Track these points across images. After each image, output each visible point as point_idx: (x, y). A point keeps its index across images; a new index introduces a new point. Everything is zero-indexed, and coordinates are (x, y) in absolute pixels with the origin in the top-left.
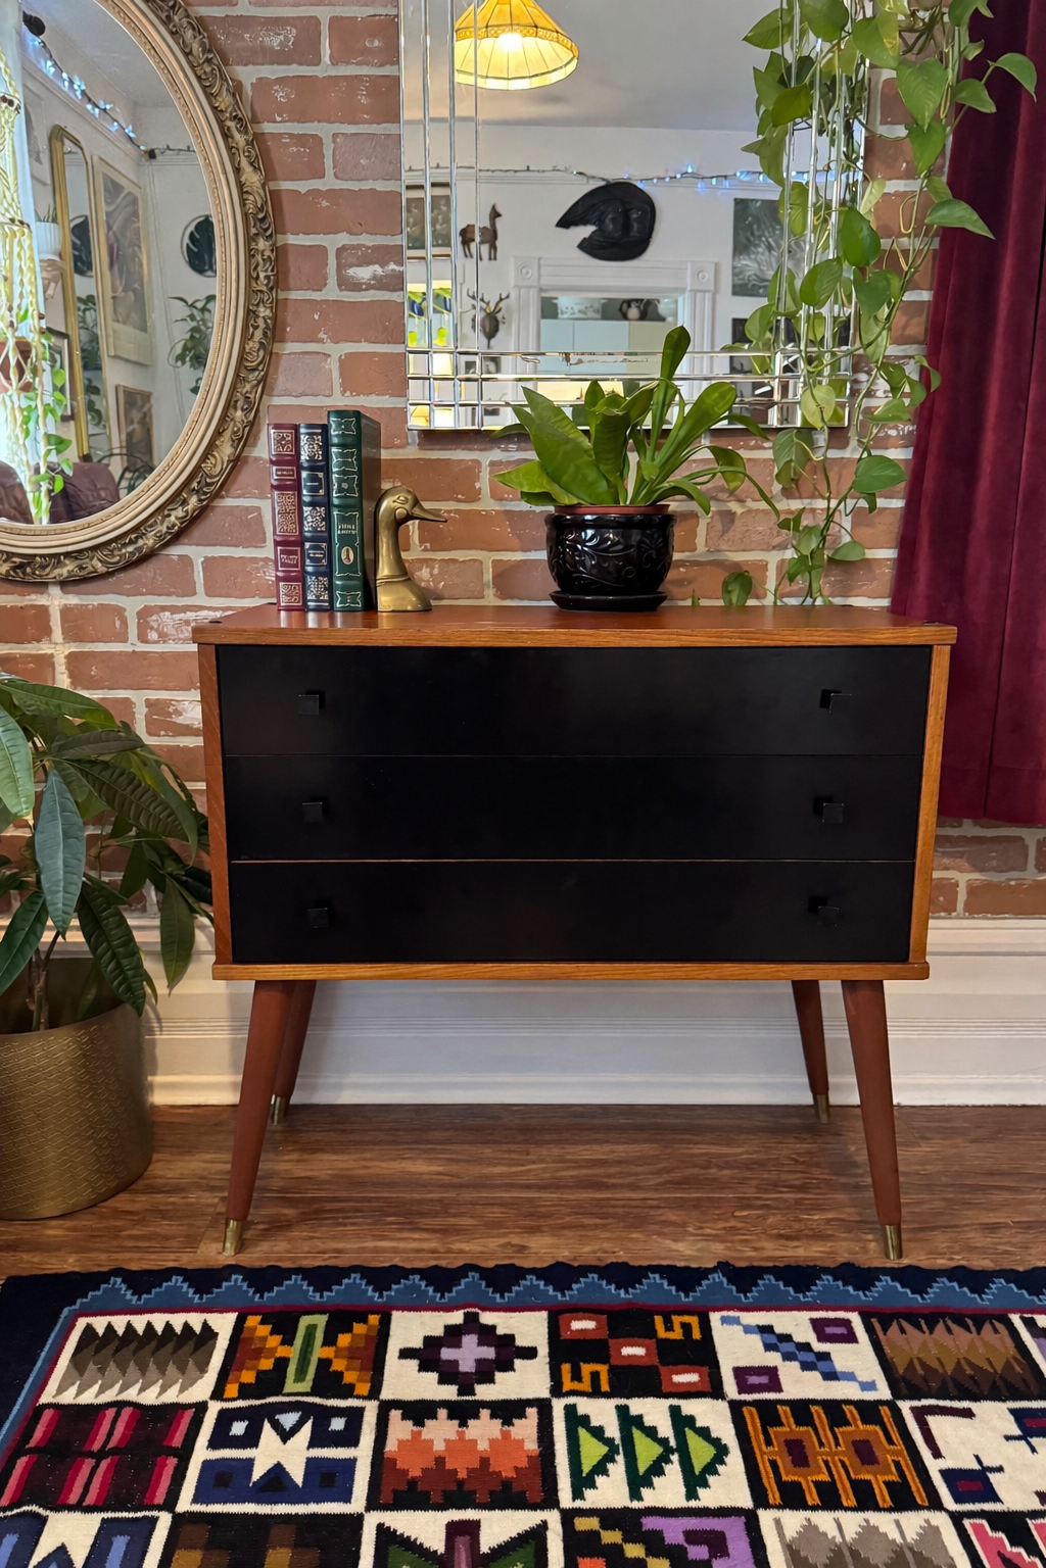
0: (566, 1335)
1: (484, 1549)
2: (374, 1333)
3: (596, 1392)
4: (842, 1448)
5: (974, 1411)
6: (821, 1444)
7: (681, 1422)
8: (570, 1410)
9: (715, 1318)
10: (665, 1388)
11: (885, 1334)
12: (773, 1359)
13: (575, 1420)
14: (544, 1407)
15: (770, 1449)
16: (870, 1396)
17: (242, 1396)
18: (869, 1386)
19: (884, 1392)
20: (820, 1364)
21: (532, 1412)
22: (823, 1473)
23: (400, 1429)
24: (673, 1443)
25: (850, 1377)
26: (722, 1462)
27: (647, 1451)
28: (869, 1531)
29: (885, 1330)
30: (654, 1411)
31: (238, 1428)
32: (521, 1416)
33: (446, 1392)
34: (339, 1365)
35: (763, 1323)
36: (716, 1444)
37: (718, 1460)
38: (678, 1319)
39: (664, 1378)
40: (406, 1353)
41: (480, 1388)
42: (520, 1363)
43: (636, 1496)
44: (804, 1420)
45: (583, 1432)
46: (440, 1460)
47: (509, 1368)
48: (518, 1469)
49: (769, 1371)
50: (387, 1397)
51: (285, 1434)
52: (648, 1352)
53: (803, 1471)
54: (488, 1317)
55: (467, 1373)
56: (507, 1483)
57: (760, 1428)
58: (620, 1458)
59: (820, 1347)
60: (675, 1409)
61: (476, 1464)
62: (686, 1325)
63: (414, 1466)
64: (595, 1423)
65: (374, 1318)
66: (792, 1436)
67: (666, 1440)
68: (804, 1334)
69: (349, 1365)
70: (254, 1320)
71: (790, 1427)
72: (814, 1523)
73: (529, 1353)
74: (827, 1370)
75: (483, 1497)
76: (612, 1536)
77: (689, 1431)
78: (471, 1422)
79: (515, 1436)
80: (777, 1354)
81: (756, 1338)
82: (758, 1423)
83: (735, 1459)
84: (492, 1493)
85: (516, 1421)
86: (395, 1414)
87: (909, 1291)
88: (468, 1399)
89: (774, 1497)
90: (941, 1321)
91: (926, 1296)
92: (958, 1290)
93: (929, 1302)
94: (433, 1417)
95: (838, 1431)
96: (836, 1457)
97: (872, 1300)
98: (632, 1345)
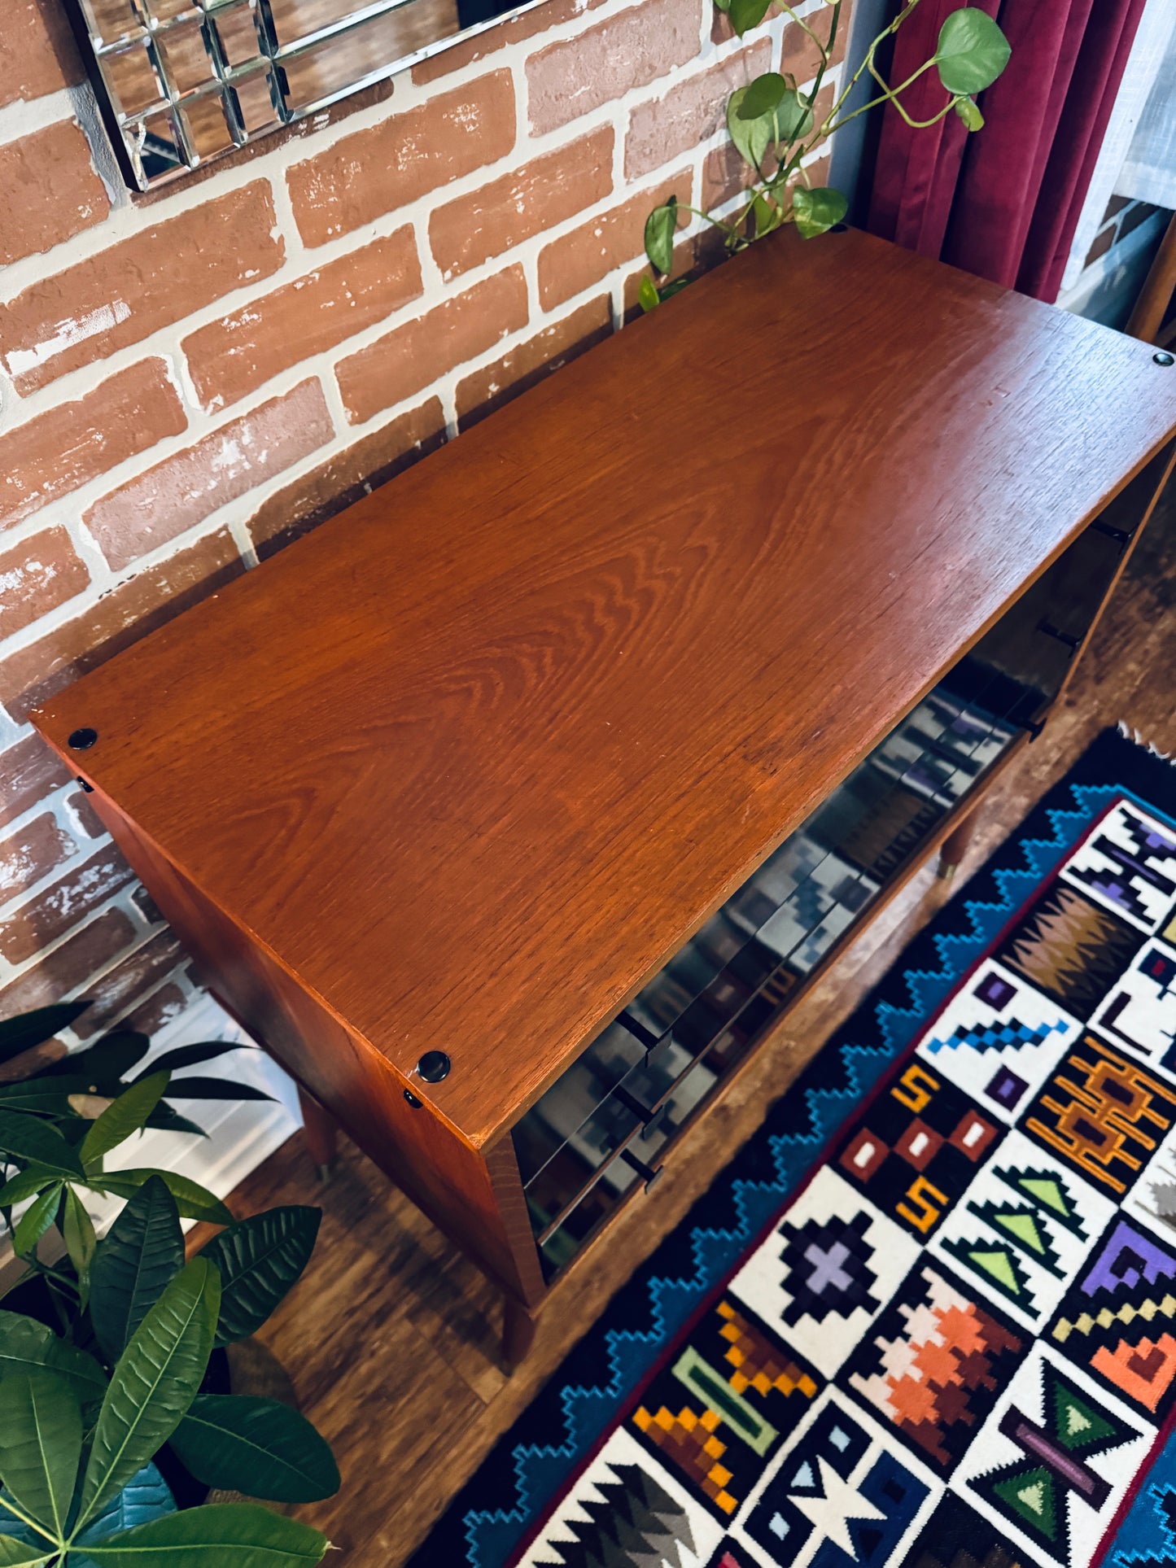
0: (864, 1177)
1: (1041, 1422)
2: (742, 1322)
3: (944, 1211)
4: (1105, 1101)
5: (1128, 991)
6: (1092, 1110)
7: (1012, 1177)
8: (946, 1244)
9: (922, 1050)
10: (974, 1158)
11: (1022, 965)
12: (994, 1060)
13: (961, 1250)
14: (926, 1260)
15: (1076, 1144)
16: (1072, 1036)
17: (741, 1495)
18: (1062, 1027)
19: (1075, 1028)
20: (1021, 1034)
21: (928, 1274)
22: (1117, 1135)
23: (875, 1389)
24: (1028, 1204)
25: (1046, 1029)
26: (1067, 1188)
27: (1022, 1227)
29: (1018, 960)
30: (985, 1187)
31: (779, 1526)
32: (927, 1285)
33: (862, 1320)
34: (762, 1384)
35: (953, 1029)
36: (1047, 1176)
37: (1063, 1190)
38: (907, 1080)
39: (963, 1150)
40: (791, 1316)
41: (875, 1291)
42: (868, 1237)
43: (1060, 1275)
44: (1065, 1098)
45: (976, 1256)
46: (932, 1385)
47: (868, 1251)
48: (980, 1335)
49: (1004, 1074)
50: (829, 1371)
51: (817, 1491)
52: (929, 1135)
53: (1106, 1144)
54: (797, 1216)
55: (850, 1287)
56: (988, 1354)
57: (1052, 1133)
58: (1018, 1253)
59: (1004, 1017)
60: (997, 1171)
61: (954, 1362)
62: (918, 1081)
63: (924, 1410)
64: (972, 1240)
65: (724, 1310)
66: (1074, 1121)
67: (1022, 1206)
68: (987, 1015)
69: (768, 1375)
70: (642, 1418)
71: (1066, 1114)
72: (1152, 1182)
73: (863, 1221)
74: (1029, 1037)
75: (991, 1384)
76: (1085, 1323)
77: (1024, 1183)
78: (907, 1329)
79: (945, 1309)
80: (991, 1051)
81: (964, 1047)
82: (1047, 1129)
83: (1069, 1177)
84: (991, 1373)
85: (930, 1294)
86: (856, 1380)
87: (991, 905)
88: (879, 1311)
89: (1118, 1186)
90: (1036, 920)
91: (1005, 901)
92: (1014, 876)
93: (1011, 905)
94: (881, 1354)
95: (1088, 1087)
96: (1110, 1113)
97: (984, 937)
98: (912, 1140)
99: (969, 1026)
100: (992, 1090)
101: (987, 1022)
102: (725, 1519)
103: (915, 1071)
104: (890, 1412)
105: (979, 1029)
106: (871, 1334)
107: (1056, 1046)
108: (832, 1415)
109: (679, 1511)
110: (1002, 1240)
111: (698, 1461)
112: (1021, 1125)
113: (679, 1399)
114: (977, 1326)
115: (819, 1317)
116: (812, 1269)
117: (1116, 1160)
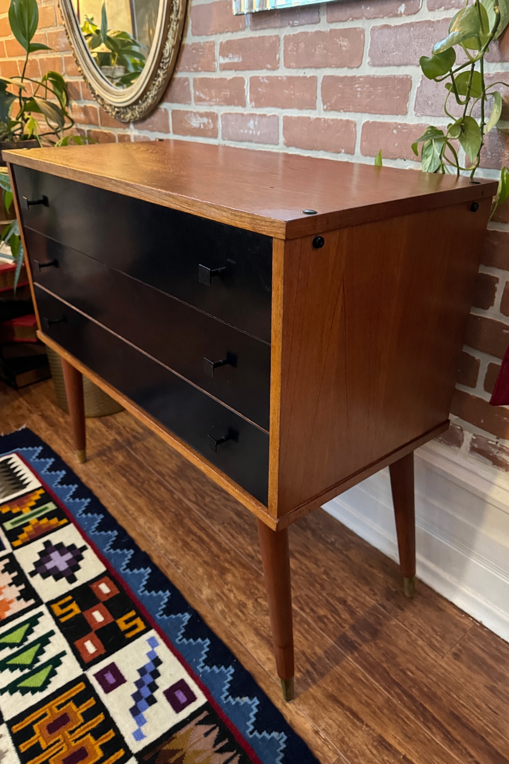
0: (94, 586)
2: (56, 526)
3: (56, 619)
4: (73, 744)
6: (71, 732)
7: (56, 661)
8: (40, 614)
9: (152, 633)
10: (77, 643)
11: (196, 724)
12: (131, 675)
13: (34, 621)
14: (39, 602)
15: (56, 711)
16: (129, 740)
18: (139, 735)
19: (136, 746)
20: (143, 702)
21: (32, 602)
22: (47, 744)
24: (37, 665)
25: (141, 722)
26: (33, 693)
27: (26, 658)
30: (59, 644)
32: (27, 600)
33: (28, 567)
34: (28, 529)
35: (161, 658)
36: (47, 682)
37: (34, 690)
38: (138, 621)
39: (84, 638)
40: (47, 543)
41: (38, 577)
42: (64, 580)
44: (88, 716)
45: (27, 626)
47: (57, 578)
49: (121, 680)
50: (16, 553)
52: (100, 623)
53: (46, 732)
54: (88, 554)
55: (45, 568)
57: (69, 697)
58: (16, 649)
59: (159, 694)
60: (63, 654)
62: (135, 627)
64: (35, 628)
65: (65, 521)
66: (71, 716)
67: (38, 661)
68: (164, 682)
69: (31, 531)
70: (41, 491)
71: (77, 712)
72: (7, 754)
74: (139, 707)
77: (50, 667)
78: (14, 586)
79: (11, 605)
80: (137, 677)
81: (145, 661)
82: (73, 695)
83: (40, 696)
85: (22, 600)
86: (7, 561)
87: (253, 719)
88: (29, 577)
89: (16, 728)
90: (235, 752)
91: (256, 733)
92: (278, 750)
93: (251, 736)
94: (10, 573)
95: (89, 736)
96: (64, 745)
97: (225, 702)
98: (102, 613)
99: (160, 668)
100: (113, 668)
101: (158, 681)
103: (142, 626)
105: (156, 674)
106: (21, 571)
107: (126, 725)
109: (4, 497)
110: (26, 643)
111: (15, 505)
112: (83, 678)
113: (39, 503)
115: (40, 553)
116: (62, 554)
117: (33, 734)
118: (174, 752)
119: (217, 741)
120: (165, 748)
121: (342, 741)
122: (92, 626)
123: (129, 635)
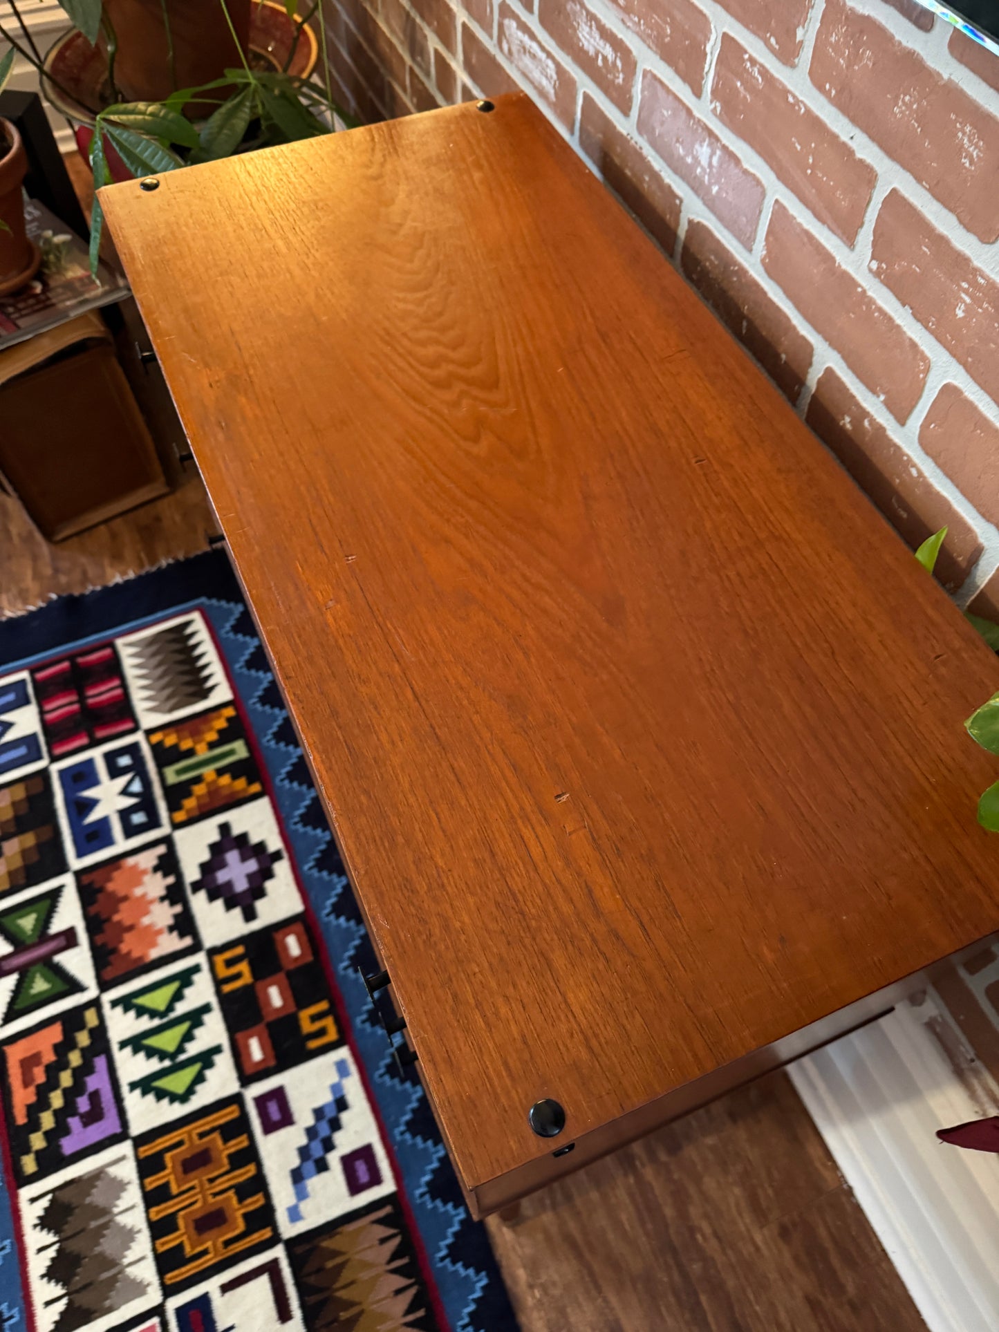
1: (58, 958)
2: (241, 796)
3: (218, 983)
4: (211, 1200)
5: (290, 1323)
6: (211, 1180)
7: (206, 1059)
8: (196, 969)
9: (344, 1053)
10: (239, 1036)
11: (373, 1222)
12: (304, 1118)
13: (185, 978)
14: (196, 948)
15: (195, 1137)
16: (281, 1217)
17: (154, 747)
18: (294, 1215)
19: (288, 1230)
20: (310, 1165)
21: (188, 941)
22: (178, 1188)
23: (148, 860)
24: (182, 1057)
25: (302, 1195)
26: (171, 1101)
27: (167, 1041)
28: (129, 1236)
29: (379, 1221)
30: (213, 1031)
31: (125, 761)
32: (182, 935)
33: (191, 873)
34: (199, 790)
35: (349, 1099)
36: (190, 1091)
37: (174, 1098)
38: (329, 1022)
39: (250, 1032)
40: (225, 828)
41: (202, 895)
42: (237, 912)
43: (123, 1045)
44: (236, 1161)
45: (174, 986)
46: (125, 898)
47: (229, 906)
48: (129, 953)
49: (287, 1119)
50: (179, 835)
51: (125, 792)
52: (278, 1010)
53: (180, 1169)
54: (282, 869)
55: (214, 880)
56: (115, 951)
57: (216, 1124)
58: (156, 1022)
59: (334, 1159)
60: (217, 1050)
61: (127, 923)
62: (322, 1032)
63: (116, 885)
64: (187, 991)
65: (256, 788)
66: (214, 1154)
67: (184, 1051)
68: (346, 1142)
69: (202, 796)
70: (230, 712)
71: (224, 1150)
72: (130, 1187)
73: (250, 915)
74: (305, 1171)
75: (99, 939)
76: (83, 1039)
77: (197, 1067)
78: (166, 903)
79: (160, 939)
81: (326, 1098)
82: (222, 1121)
83: (177, 1111)
84: (104, 945)
85: (175, 934)
86: (162, 849)
87: (449, 1241)
88: (189, 890)
89: (145, 1151)
90: (412, 1281)
91: (448, 1261)
92: (471, 1297)
93: (440, 1265)
94: (165, 875)
95: (231, 1193)
96: (199, 1196)
97: (418, 1201)
98: (282, 993)
99: (345, 1117)
100: (279, 1095)
101: (338, 1137)
102: (149, 732)
103: (332, 1035)
104: (131, 861)
105: (336, 1125)
106: (179, 877)
107: (282, 1193)
108: (153, 823)
109: (171, 710)
110: (172, 1015)
111: (186, 733)
113: (225, 737)
114: (136, 954)
115: (212, 847)
116: (244, 859)
117: (163, 1168)
118: (335, 1254)
119: (395, 1257)
120: (325, 1244)
121: (562, 1312)
122: (264, 1013)
123: (313, 1044)
